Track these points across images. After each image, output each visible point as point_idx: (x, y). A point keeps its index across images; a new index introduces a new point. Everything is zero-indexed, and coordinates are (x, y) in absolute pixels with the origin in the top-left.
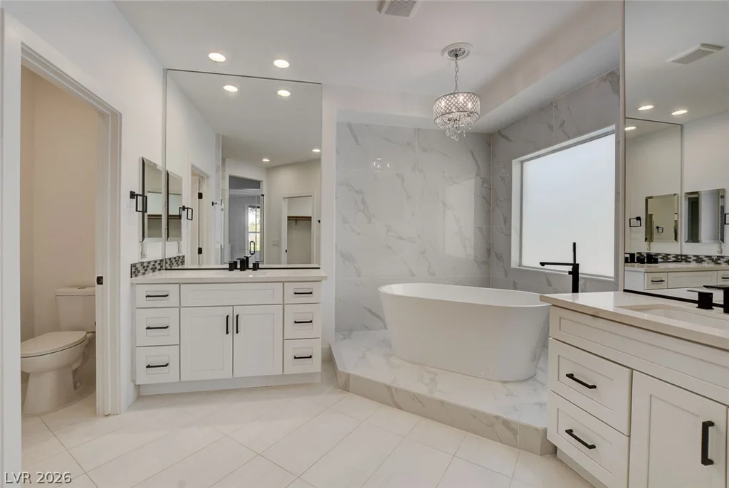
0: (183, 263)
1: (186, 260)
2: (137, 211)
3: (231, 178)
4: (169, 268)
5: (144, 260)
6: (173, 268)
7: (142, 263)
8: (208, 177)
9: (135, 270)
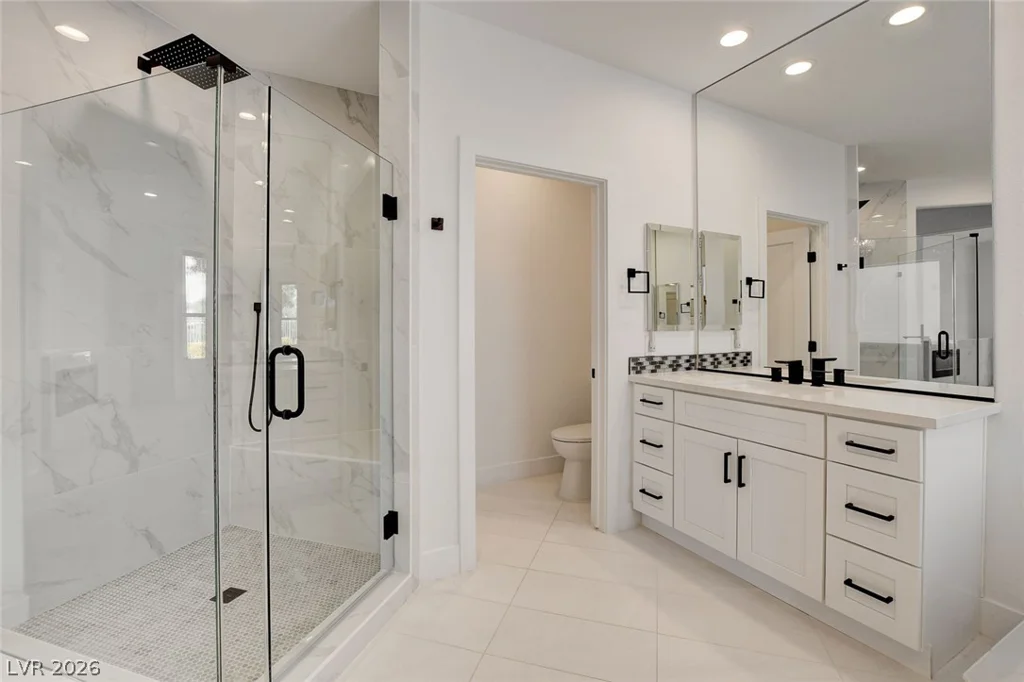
0: (746, 361)
1: (754, 358)
2: (629, 291)
3: (921, 213)
4: (711, 367)
5: (652, 354)
6: (721, 368)
7: (650, 358)
8: (824, 224)
9: (636, 365)
